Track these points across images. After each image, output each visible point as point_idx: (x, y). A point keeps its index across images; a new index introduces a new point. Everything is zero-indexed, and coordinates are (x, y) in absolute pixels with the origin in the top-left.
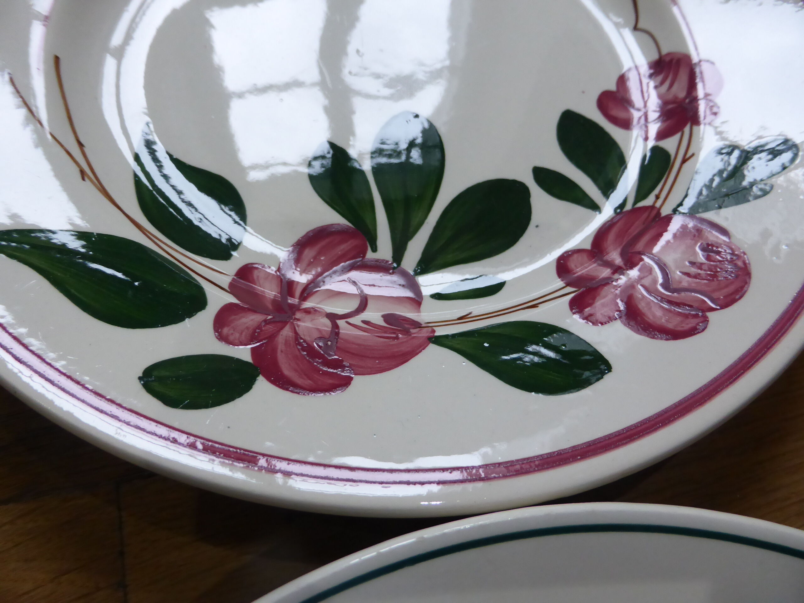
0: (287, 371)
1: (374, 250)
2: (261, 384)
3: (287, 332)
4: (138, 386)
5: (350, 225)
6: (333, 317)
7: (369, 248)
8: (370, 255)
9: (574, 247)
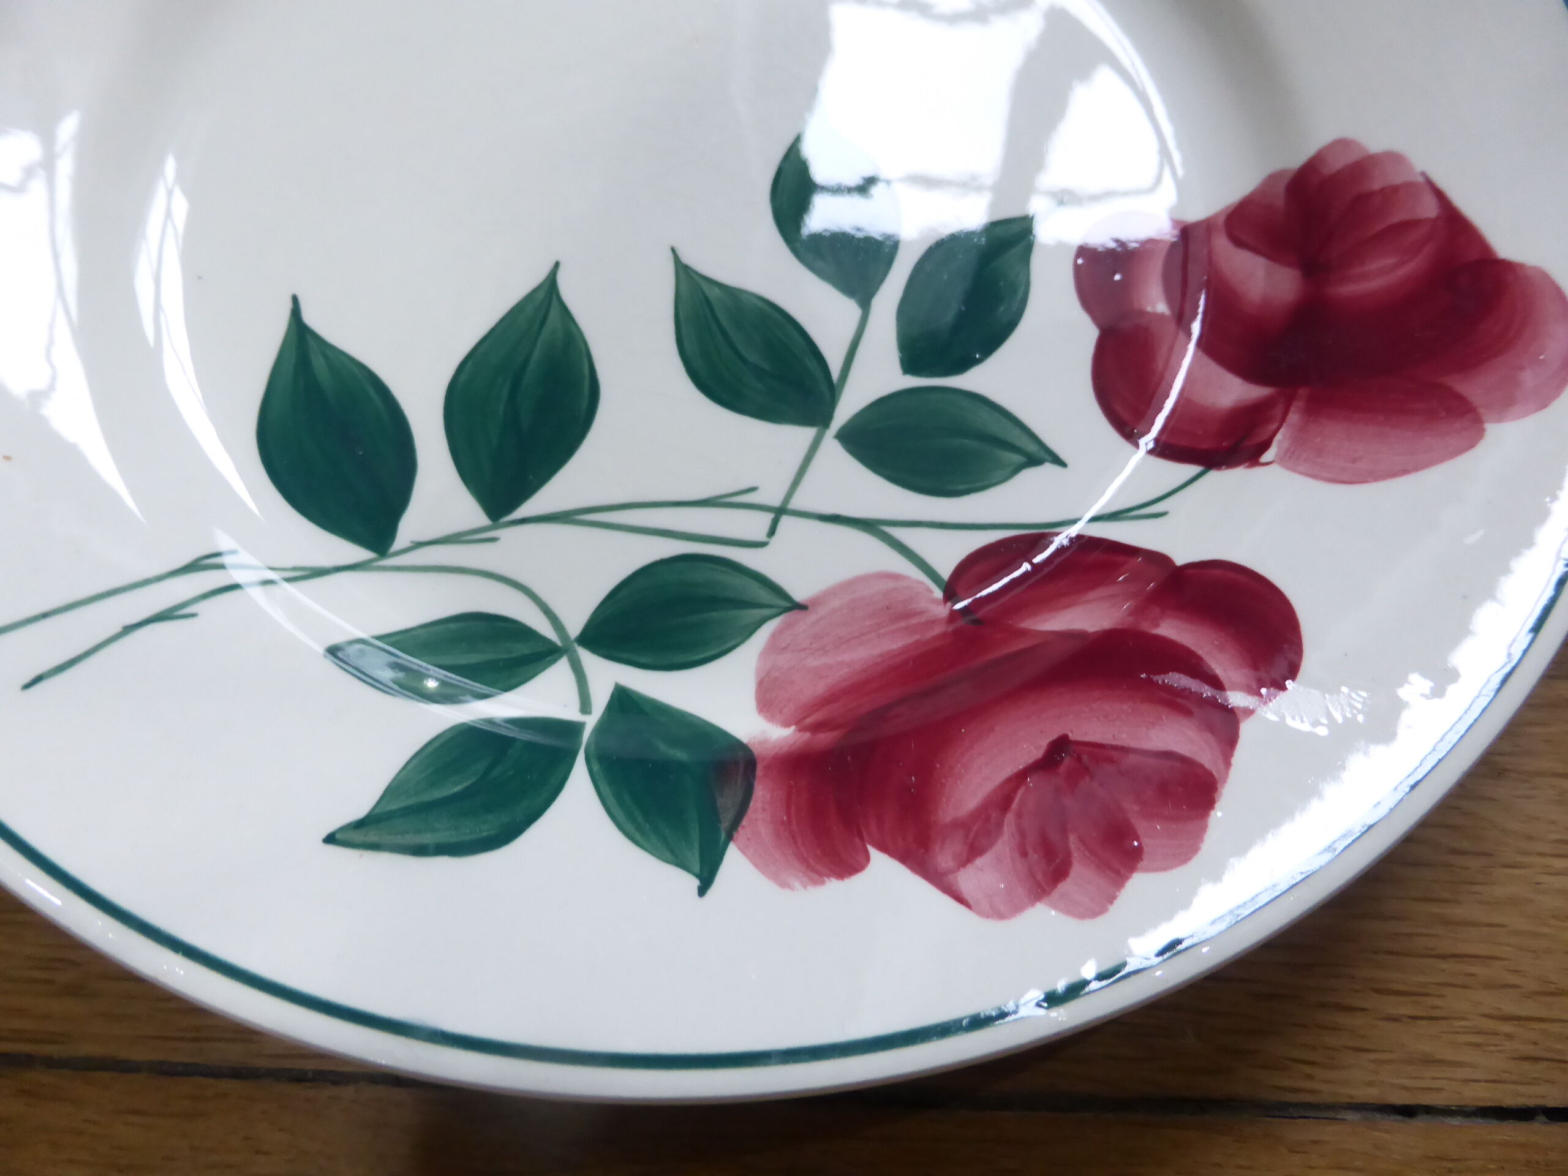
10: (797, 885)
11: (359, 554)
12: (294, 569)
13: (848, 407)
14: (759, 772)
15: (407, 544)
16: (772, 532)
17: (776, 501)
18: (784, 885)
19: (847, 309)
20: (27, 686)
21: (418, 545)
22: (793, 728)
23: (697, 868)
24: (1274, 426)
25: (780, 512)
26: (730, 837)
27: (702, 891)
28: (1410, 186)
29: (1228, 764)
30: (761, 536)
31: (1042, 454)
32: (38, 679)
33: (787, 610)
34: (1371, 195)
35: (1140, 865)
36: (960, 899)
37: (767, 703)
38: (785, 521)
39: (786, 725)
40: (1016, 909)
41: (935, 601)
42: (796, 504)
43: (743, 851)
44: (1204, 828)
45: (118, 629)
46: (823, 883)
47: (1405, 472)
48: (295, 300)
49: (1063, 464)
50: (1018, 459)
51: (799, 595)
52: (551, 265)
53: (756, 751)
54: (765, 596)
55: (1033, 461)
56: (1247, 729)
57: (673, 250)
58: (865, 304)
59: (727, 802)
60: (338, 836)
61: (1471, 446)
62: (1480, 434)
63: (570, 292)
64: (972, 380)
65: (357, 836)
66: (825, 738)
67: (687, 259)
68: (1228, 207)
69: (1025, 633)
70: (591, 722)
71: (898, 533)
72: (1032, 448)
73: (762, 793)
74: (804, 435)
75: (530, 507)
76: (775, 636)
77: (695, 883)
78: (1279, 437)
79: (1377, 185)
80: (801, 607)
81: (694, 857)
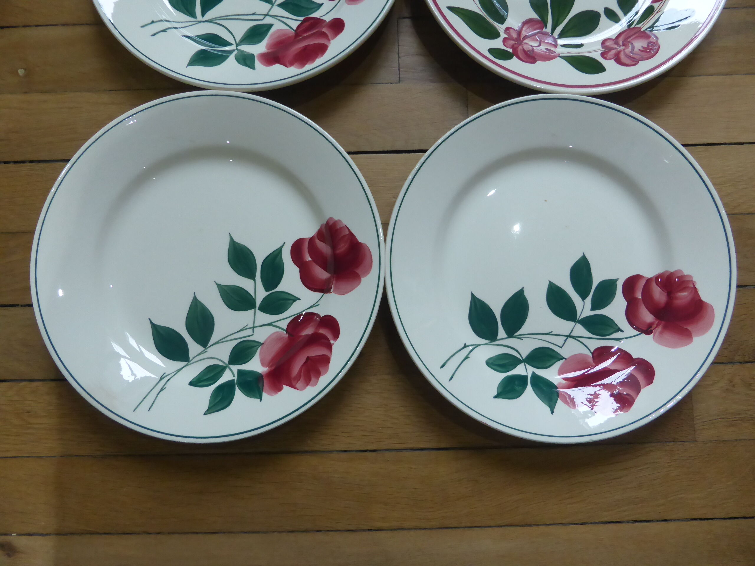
0: (520, 56)
1: (546, 28)
2: (514, 58)
3: (520, 47)
4: (488, 52)
5: (540, 19)
6: (532, 46)
7: (544, 28)
8: (544, 30)
9: (608, 37)
10: (274, 395)
11: (185, 363)
12: (176, 371)
13: (258, 303)
14: (264, 378)
15: (192, 358)
16: (253, 332)
17: (252, 326)
18: (272, 396)
19: (251, 282)
20: (149, 410)
21: (194, 358)
22: (268, 367)
23: (259, 398)
24: (332, 284)
25: (253, 328)
26: (263, 391)
27: (261, 401)
28: (343, 227)
29: (331, 354)
30: (251, 333)
31: (296, 299)
32: (150, 409)
33: (261, 345)
34: (338, 229)
35: (321, 375)
36: (297, 389)
37: (263, 364)
38: (255, 329)
39: (267, 367)
40: (305, 388)
41: (285, 334)
42: (256, 325)
43: (265, 392)
44: (329, 366)
45: (156, 396)
46: (277, 393)
47: (351, 291)
48: (149, 319)
49: (300, 299)
50: (291, 301)
51: (262, 342)
52: (193, 294)
53: (263, 374)
54: (256, 344)
55: (295, 301)
56: (333, 347)
57: (215, 282)
58: (254, 280)
59: (260, 385)
60: (205, 413)
61: (360, 283)
62: (360, 281)
63: (200, 298)
64: (279, 289)
65: (208, 412)
66: (273, 368)
67: (218, 282)
68: (316, 232)
69: (301, 336)
70: (236, 378)
71: (275, 324)
72: (293, 298)
73: (266, 382)
74: (252, 311)
75: (210, 343)
76: (260, 351)
77: (259, 400)
78: (333, 286)
79: (338, 228)
80: (263, 344)
81: (258, 396)
